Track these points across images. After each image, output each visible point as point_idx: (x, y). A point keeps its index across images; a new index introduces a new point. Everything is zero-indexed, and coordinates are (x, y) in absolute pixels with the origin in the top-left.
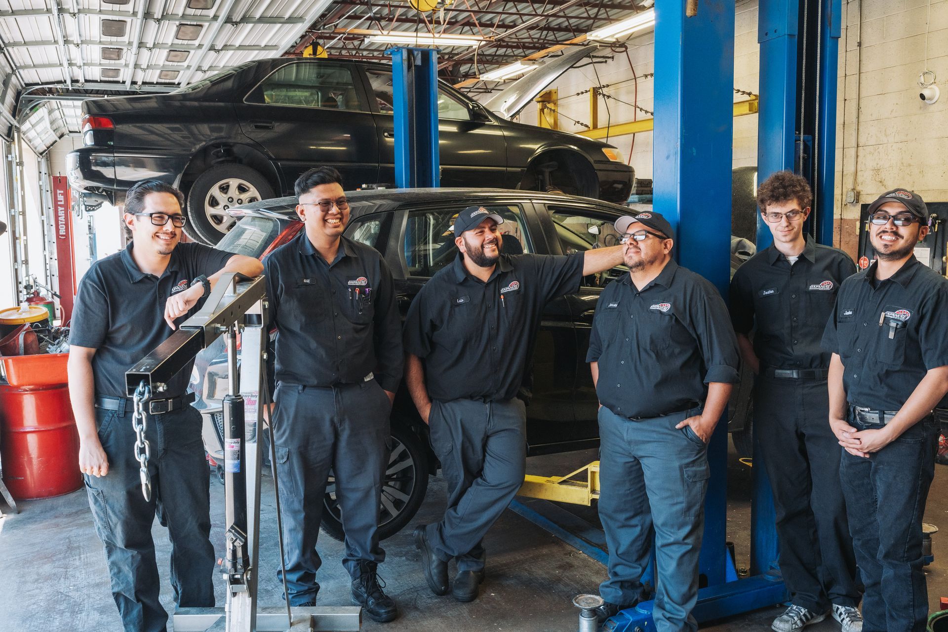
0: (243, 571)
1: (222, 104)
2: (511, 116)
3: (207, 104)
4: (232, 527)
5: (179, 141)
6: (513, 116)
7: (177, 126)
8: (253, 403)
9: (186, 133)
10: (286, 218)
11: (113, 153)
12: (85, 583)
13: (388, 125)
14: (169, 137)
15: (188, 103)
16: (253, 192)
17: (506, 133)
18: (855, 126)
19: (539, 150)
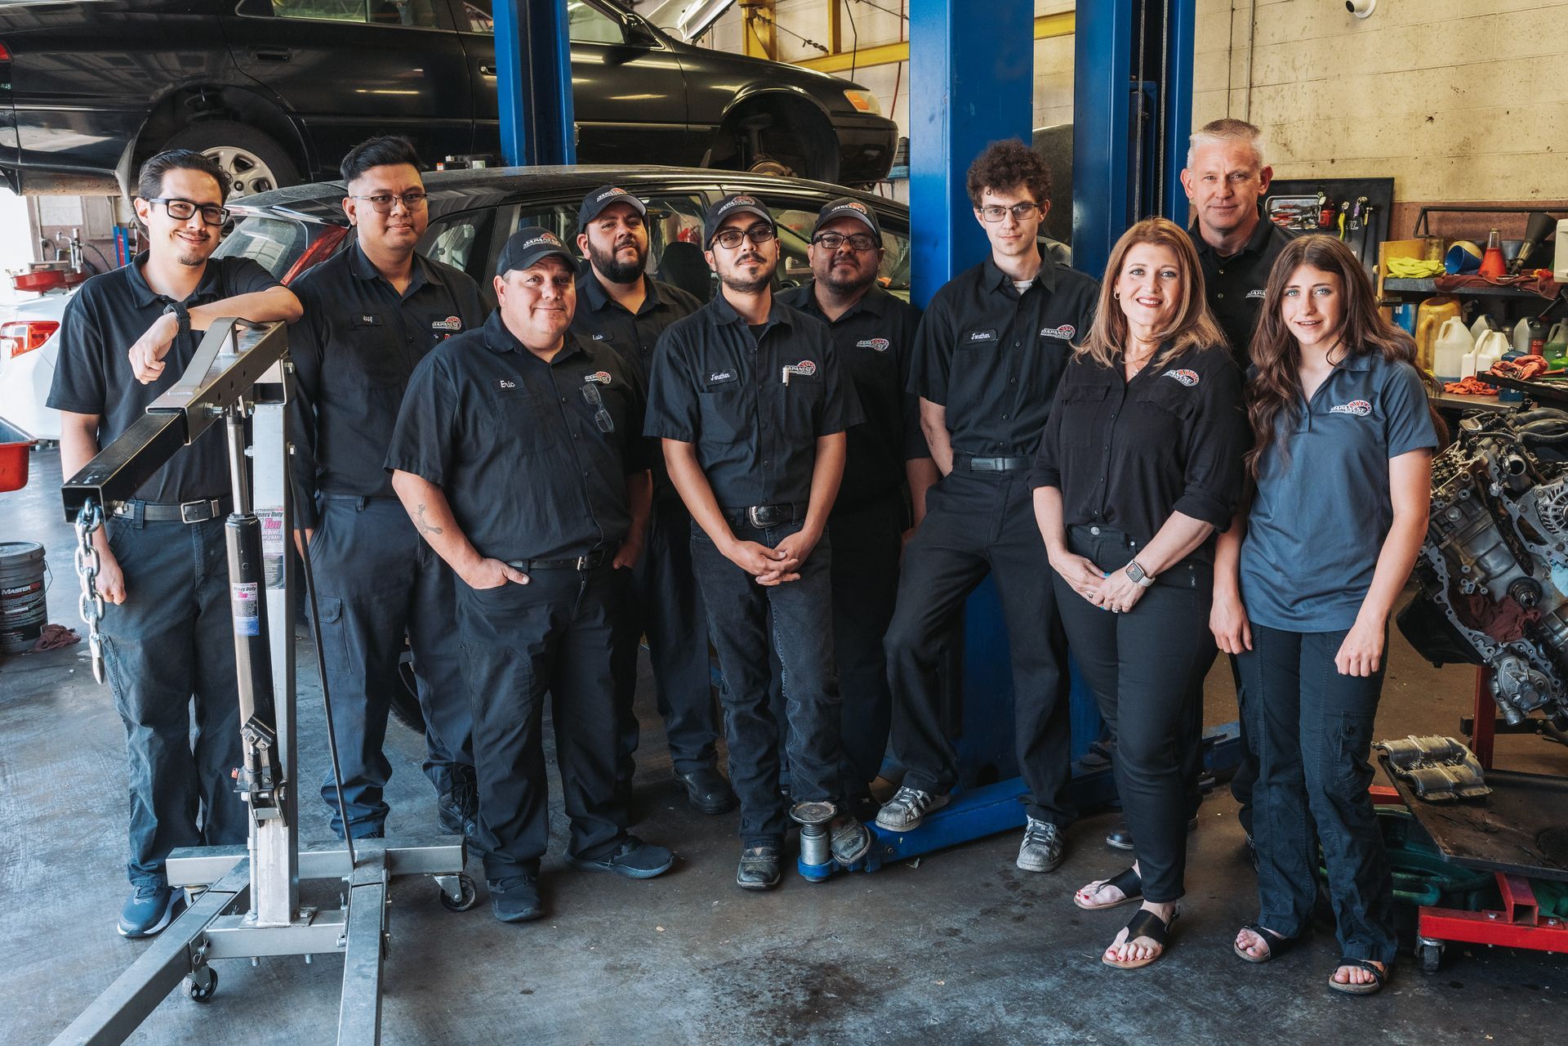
0: (272, 786)
1: (198, 17)
2: (694, 37)
3: (172, 17)
4: (251, 721)
5: (127, 80)
6: (696, 37)
7: (124, 55)
8: (277, 525)
9: (139, 67)
10: (316, 220)
11: (11, 103)
12: (16, 818)
13: (485, 52)
14: (108, 74)
15: (139, 15)
16: (261, 169)
17: (685, 66)
18: (1246, 54)
19: (741, 95)
